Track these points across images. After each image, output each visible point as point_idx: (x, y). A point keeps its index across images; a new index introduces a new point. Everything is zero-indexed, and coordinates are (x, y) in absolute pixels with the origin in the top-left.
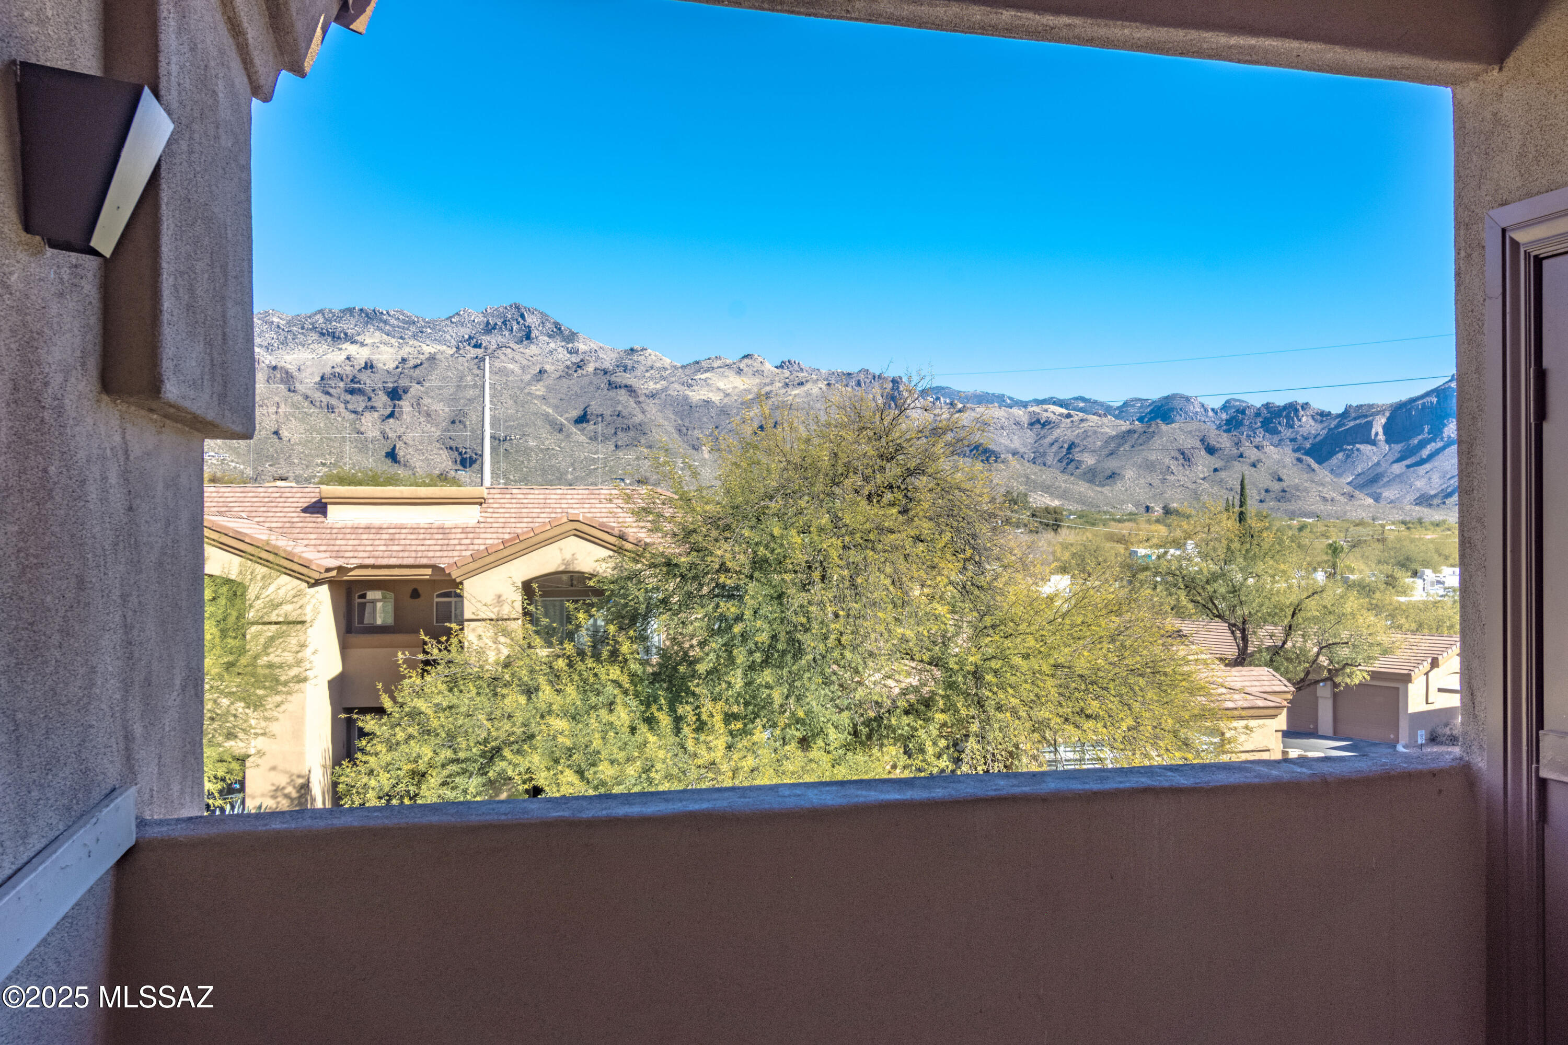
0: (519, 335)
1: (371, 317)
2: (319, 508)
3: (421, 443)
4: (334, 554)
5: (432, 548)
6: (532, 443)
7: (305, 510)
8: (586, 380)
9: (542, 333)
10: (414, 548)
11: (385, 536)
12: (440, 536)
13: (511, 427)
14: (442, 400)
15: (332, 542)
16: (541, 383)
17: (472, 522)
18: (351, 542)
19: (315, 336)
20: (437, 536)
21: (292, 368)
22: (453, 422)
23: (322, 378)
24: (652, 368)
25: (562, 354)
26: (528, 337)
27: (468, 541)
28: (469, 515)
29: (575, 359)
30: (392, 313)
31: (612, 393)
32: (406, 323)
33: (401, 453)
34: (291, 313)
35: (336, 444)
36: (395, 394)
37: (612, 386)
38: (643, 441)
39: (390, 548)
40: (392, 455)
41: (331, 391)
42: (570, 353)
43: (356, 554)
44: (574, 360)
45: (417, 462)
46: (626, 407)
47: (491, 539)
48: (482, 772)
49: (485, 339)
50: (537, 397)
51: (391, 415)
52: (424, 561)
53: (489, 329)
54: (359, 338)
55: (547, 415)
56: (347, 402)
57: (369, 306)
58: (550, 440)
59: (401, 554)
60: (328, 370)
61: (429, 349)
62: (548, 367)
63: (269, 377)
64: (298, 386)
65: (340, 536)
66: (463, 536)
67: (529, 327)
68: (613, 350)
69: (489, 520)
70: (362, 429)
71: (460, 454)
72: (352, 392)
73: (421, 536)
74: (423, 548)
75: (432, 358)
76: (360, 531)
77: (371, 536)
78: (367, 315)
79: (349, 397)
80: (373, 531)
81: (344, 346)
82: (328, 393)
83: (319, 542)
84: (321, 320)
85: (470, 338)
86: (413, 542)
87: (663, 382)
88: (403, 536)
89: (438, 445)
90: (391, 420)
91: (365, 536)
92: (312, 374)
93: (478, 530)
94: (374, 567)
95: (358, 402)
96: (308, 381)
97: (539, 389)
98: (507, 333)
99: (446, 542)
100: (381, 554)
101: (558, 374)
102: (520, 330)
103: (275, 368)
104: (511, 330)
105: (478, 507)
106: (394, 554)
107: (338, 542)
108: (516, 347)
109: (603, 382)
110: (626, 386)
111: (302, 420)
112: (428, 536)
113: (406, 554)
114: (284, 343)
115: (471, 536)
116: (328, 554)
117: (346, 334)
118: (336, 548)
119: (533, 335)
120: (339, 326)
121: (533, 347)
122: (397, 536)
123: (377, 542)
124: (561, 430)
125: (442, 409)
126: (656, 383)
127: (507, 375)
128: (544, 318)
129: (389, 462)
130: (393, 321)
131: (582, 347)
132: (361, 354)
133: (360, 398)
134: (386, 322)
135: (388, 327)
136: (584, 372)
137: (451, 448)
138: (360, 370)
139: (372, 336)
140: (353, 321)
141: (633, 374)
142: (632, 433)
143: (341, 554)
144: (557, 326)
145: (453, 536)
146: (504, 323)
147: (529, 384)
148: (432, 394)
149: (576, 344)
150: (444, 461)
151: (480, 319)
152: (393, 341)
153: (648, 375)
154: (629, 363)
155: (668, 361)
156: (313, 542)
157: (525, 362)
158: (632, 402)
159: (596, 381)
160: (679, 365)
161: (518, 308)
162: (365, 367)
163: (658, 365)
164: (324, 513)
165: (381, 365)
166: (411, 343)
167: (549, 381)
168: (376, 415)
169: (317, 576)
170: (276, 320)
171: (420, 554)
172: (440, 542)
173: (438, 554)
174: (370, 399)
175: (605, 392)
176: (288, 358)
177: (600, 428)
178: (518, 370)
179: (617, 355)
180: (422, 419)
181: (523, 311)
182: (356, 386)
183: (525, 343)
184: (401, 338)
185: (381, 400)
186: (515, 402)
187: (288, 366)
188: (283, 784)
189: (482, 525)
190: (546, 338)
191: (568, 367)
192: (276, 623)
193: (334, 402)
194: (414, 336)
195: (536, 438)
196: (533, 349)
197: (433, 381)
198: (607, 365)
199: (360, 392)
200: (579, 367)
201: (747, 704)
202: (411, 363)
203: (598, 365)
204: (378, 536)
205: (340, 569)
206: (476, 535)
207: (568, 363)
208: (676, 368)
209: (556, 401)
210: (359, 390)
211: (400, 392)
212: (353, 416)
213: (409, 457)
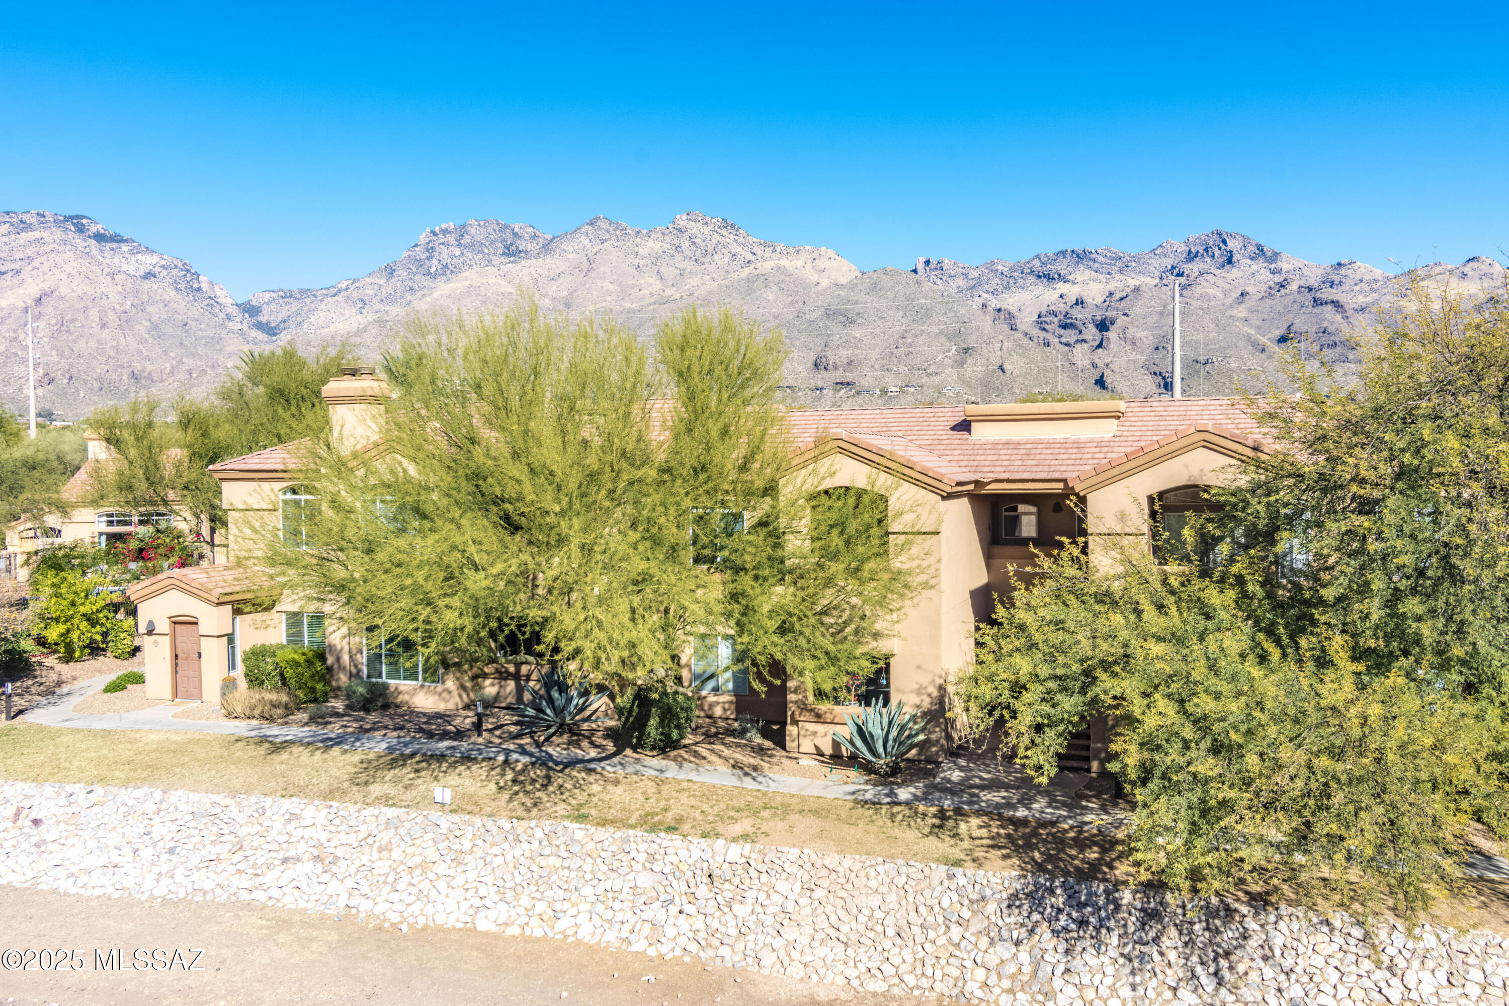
0: (1221, 260)
1: (1081, 257)
2: (964, 426)
3: (1127, 370)
4: (973, 469)
5: (1065, 462)
6: (1234, 365)
7: (953, 429)
8: (1289, 299)
9: (1244, 256)
10: (1048, 462)
11: (1022, 452)
12: (1075, 451)
13: (1213, 350)
14: (1146, 329)
15: (973, 458)
16: (1243, 305)
17: (1108, 436)
18: (990, 458)
19: (1033, 279)
20: (1071, 451)
21: (1013, 309)
22: (1157, 349)
23: (1039, 316)
24: (1361, 281)
25: (1265, 276)
26: (1230, 261)
27: (1101, 455)
28: (1106, 429)
29: (1278, 278)
30: (1100, 251)
31: (1318, 310)
32: (1113, 259)
33: (1108, 380)
34: (1011, 262)
35: (1052, 375)
36: (1103, 326)
37: (1317, 302)
38: (1351, 357)
39: (1025, 463)
40: (1101, 382)
41: (1047, 327)
42: (1273, 273)
43: (993, 469)
44: (1277, 280)
45: (1122, 386)
46: (1332, 323)
47: (1118, 453)
48: (1083, 691)
49: (1187, 268)
50: (1239, 319)
51: (1100, 346)
52: (1056, 476)
53: (1191, 257)
54: (1071, 278)
55: (1248, 337)
56: (1060, 336)
57: (1079, 248)
58: (1253, 361)
59: (1035, 469)
60: (1044, 309)
61: (1133, 282)
62: (1249, 289)
63: (995, 319)
64: (1019, 326)
65: (981, 452)
66: (1097, 450)
67: (1231, 251)
68: (1317, 266)
69: (1125, 434)
70: (1074, 360)
71: (1164, 378)
72: (1065, 326)
73: (1057, 451)
74: (1057, 462)
75: (1137, 289)
76: (1000, 446)
77: (1009, 452)
78: (1078, 256)
79: (1062, 331)
80: (1012, 446)
81: (1057, 286)
82: (1044, 329)
83: (961, 458)
84: (1038, 264)
85: (1173, 267)
86: (1048, 457)
87: (1374, 295)
88: (1039, 451)
89: (1142, 371)
90: (1100, 350)
91: (1003, 452)
92: (1031, 313)
93: (1112, 444)
94: (1009, 481)
95: (1070, 336)
96: (1027, 320)
97: (1241, 312)
98: (1208, 259)
99: (1079, 456)
100: (1016, 468)
101: (1260, 295)
102: (1222, 255)
103: (999, 310)
104: (1213, 256)
105: (1115, 422)
106: (1028, 469)
107: (978, 458)
108: (1217, 272)
109: (1309, 297)
110: (1332, 302)
111: (1023, 355)
112: (1062, 451)
113: (1040, 468)
114: (1007, 287)
115: (1105, 449)
116: (967, 469)
117: (1059, 275)
118: (976, 463)
119: (1234, 259)
120: (1053, 268)
121: (1235, 270)
122: (1033, 451)
123: (1014, 457)
124: (1263, 350)
125: (1146, 336)
126: (1365, 296)
127: (1209, 300)
128: (1246, 241)
129: (1098, 388)
130: (1101, 259)
131: (1285, 266)
132: (1072, 291)
133: (1072, 332)
134: (1094, 260)
135: (1096, 265)
136: (1288, 291)
137: (1155, 374)
138: (1072, 307)
139: (1082, 274)
140: (1065, 262)
141: (1341, 289)
142: (1339, 349)
143: (980, 469)
144: (1260, 249)
145: (1087, 450)
146: (1206, 250)
147: (1231, 307)
148: (1136, 324)
149: (1279, 264)
150: (1149, 384)
151: (1183, 248)
152: (1101, 277)
153: (1356, 288)
154: (1336, 279)
155: (1380, 272)
156: (956, 458)
157: (1227, 286)
158: (1339, 317)
159: (1300, 299)
160: (1392, 275)
161: (1219, 234)
162: (1077, 304)
163: (1368, 277)
164: (969, 431)
165: (1090, 300)
166: (1118, 277)
167: (1250, 302)
168: (1086, 346)
169: (948, 489)
170: (1000, 268)
171: (1053, 469)
172: (1074, 456)
173: (1071, 468)
174: (1080, 332)
175: (1310, 309)
176: (1010, 301)
177: (1302, 346)
178: (1220, 295)
179: (1323, 271)
180: (1128, 348)
181: (1225, 236)
182: (1069, 321)
183: (1227, 267)
184: (1109, 273)
185: (1091, 333)
186: (1217, 325)
187: (1010, 308)
188: (925, 684)
189: (1117, 439)
190: (1248, 261)
191: (1270, 288)
192: (903, 533)
193: (1049, 336)
194: (1121, 271)
195: (1240, 358)
196: (1235, 273)
197: (1138, 310)
198: (1313, 282)
199: (1072, 326)
200: (1282, 286)
201: (1388, 638)
202: (1118, 296)
203: (1302, 283)
204: (1016, 452)
205: (977, 483)
206: (1110, 449)
207: (1271, 283)
208: (1388, 279)
209: (1259, 323)
210: (1071, 324)
211: (1108, 323)
212: (1066, 348)
213: (1115, 383)
